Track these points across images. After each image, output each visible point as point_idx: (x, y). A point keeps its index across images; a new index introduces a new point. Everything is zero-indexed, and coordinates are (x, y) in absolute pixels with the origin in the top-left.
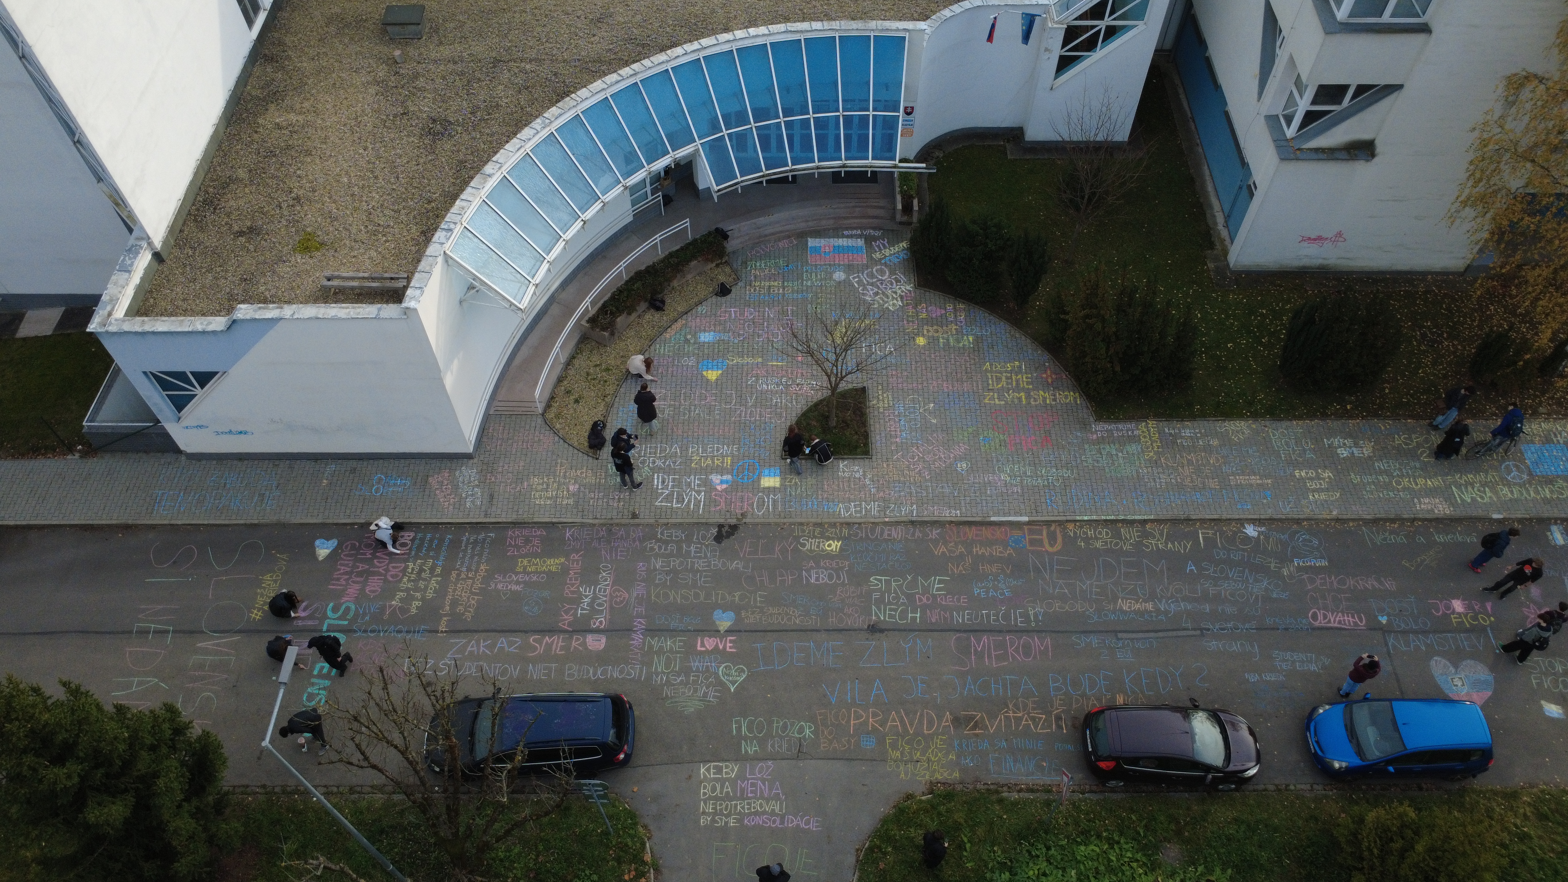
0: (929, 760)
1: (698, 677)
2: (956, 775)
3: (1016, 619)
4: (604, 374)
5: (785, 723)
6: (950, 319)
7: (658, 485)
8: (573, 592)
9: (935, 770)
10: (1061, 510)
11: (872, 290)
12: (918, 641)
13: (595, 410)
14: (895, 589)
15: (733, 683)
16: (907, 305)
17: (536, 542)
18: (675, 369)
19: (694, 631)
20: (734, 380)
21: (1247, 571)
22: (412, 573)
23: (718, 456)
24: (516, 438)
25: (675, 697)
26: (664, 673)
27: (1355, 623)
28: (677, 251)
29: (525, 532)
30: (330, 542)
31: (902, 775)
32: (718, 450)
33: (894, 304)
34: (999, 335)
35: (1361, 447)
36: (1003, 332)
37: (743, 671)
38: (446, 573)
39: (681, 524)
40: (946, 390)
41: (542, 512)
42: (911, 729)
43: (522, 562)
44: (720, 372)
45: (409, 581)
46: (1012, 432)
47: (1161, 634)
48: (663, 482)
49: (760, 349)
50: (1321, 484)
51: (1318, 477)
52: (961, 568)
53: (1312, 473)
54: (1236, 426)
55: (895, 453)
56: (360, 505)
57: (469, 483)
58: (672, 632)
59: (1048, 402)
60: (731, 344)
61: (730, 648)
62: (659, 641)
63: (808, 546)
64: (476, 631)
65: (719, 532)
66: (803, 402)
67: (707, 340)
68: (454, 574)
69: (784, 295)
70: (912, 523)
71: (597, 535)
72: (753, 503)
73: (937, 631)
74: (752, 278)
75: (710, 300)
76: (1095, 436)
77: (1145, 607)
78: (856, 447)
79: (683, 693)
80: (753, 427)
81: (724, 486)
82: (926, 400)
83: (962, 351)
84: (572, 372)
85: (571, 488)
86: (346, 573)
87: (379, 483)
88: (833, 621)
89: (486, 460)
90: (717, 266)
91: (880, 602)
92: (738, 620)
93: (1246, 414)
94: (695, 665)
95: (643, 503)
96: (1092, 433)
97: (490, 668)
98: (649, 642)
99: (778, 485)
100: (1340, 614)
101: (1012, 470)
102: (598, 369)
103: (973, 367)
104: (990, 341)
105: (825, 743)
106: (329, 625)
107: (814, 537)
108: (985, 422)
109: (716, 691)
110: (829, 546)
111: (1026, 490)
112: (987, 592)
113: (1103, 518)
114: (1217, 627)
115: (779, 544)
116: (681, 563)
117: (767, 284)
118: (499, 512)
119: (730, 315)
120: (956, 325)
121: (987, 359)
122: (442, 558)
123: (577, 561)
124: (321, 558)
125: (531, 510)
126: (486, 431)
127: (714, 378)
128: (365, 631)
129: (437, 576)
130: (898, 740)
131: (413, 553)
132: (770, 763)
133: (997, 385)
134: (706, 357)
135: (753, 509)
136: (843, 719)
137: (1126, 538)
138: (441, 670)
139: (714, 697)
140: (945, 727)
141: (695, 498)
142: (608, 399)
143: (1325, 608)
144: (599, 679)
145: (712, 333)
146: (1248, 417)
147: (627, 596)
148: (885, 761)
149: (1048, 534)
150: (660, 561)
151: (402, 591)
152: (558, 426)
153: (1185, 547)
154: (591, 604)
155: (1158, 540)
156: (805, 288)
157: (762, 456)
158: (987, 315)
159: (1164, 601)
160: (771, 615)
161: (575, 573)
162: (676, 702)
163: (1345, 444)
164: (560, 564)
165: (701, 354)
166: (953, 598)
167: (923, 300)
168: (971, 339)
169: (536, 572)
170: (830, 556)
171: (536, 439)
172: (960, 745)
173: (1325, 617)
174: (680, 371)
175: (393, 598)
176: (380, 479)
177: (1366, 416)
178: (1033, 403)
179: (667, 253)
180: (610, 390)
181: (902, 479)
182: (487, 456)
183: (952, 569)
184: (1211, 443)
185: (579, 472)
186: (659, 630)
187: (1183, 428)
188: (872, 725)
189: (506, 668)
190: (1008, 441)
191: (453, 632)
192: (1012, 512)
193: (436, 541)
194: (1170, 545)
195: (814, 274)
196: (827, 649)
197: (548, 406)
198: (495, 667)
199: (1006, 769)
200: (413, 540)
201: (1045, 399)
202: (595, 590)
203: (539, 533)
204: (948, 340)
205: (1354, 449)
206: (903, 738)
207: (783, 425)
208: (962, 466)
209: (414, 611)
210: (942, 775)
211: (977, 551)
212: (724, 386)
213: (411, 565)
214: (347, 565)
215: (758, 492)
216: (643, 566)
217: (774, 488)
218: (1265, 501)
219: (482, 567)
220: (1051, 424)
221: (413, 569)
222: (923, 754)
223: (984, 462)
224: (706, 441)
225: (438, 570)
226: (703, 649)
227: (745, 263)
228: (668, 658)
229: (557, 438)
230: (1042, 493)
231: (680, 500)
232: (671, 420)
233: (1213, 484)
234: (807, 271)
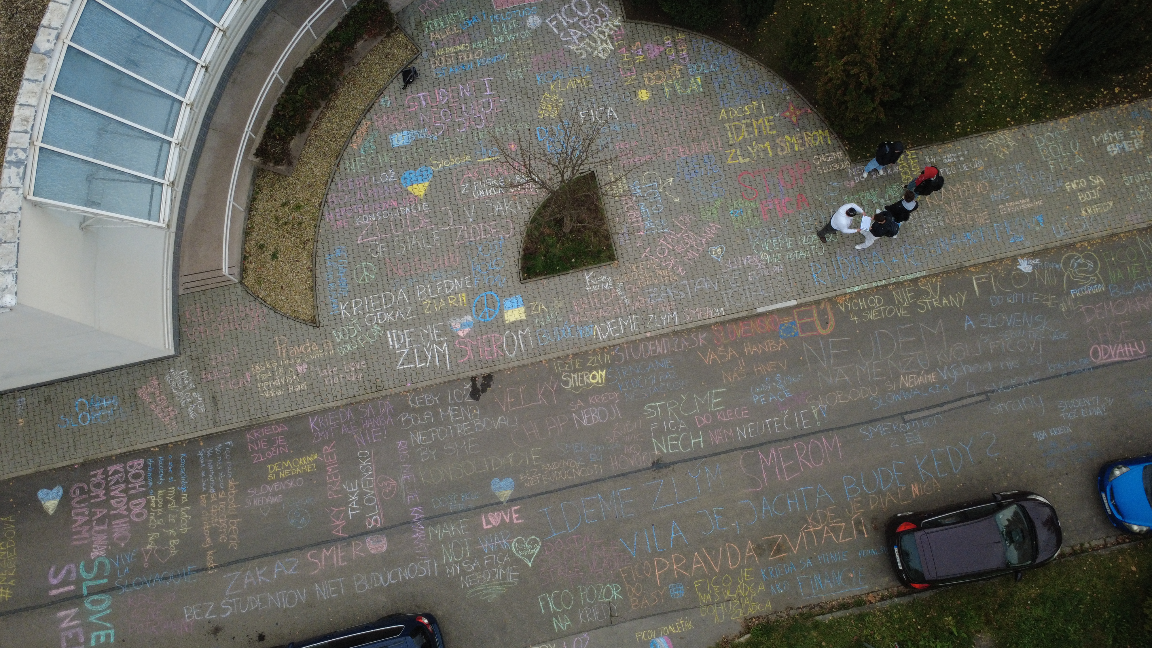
0: (740, 597)
1: (492, 558)
2: (769, 605)
3: (800, 421)
4: (295, 214)
5: (591, 589)
6: (671, 58)
7: (394, 345)
8: (336, 492)
9: (747, 605)
10: (829, 285)
11: (576, 34)
12: (707, 469)
13: (299, 264)
14: (672, 414)
15: (529, 557)
16: (620, 47)
17: (280, 440)
18: (375, 189)
19: (475, 508)
20: (446, 192)
21: (1025, 314)
22: (157, 507)
23: (450, 294)
24: (219, 319)
25: (474, 587)
26: (456, 563)
27: (1136, 353)
28: (336, 29)
29: (265, 432)
30: (55, 490)
31: (717, 619)
32: (449, 287)
33: (604, 50)
34: (729, 68)
35: (1132, 139)
36: (733, 62)
37: (536, 542)
38: (193, 499)
39: (430, 386)
40: (683, 156)
41: (276, 407)
42: (717, 566)
43: (272, 468)
44: (427, 184)
45: (157, 518)
46: (763, 197)
47: (946, 407)
48: (399, 339)
49: (466, 144)
50: (1092, 194)
51: (1090, 187)
52: (735, 375)
53: (1083, 183)
54: (1000, 139)
55: (642, 250)
56: (71, 441)
57: (184, 387)
58: (453, 515)
59: (797, 149)
60: (430, 143)
61: (517, 519)
62: (441, 530)
63: (571, 383)
64: (248, 560)
65: (474, 385)
66: (529, 204)
67: (401, 143)
68: (203, 498)
69: (475, 63)
70: (675, 333)
71: (344, 418)
72: (502, 344)
73: (724, 453)
74: (433, 44)
75: (391, 86)
76: (852, 183)
77: (928, 378)
78: (600, 252)
79: (482, 580)
80: (480, 249)
81: (467, 330)
82: (664, 174)
83: (692, 100)
84: (257, 219)
85: (300, 369)
86: (85, 523)
87: (82, 410)
88: (615, 466)
89: (194, 354)
90: (388, 35)
91: (660, 433)
92: (518, 486)
93: (1009, 122)
94: (485, 546)
95: (383, 370)
96: (849, 180)
97: (276, 599)
98: (433, 532)
99: (524, 317)
100: (1120, 345)
101: (771, 245)
102: (286, 209)
103: (707, 118)
104: (721, 79)
105: (634, 601)
106: (88, 588)
107: (575, 371)
108: (732, 191)
109: (514, 570)
110: (594, 377)
111: (789, 268)
112: (767, 398)
113: (874, 284)
114: (1001, 387)
115: (541, 389)
116: (443, 432)
117: (453, 50)
118: (228, 417)
119: (420, 102)
120: (680, 64)
121: (721, 106)
122: (183, 482)
123: (331, 454)
124: (51, 512)
125: (264, 406)
126: (182, 318)
127: (422, 193)
128: (129, 586)
129: (186, 504)
130: (706, 582)
131: (150, 484)
132: (585, 635)
133: (738, 137)
134: (405, 165)
135: (503, 351)
136: (647, 572)
137: (899, 302)
138: (225, 611)
139: (514, 577)
140: (749, 557)
141: (439, 352)
142: (309, 246)
143: (1106, 343)
144: (390, 584)
145: (405, 133)
146: (1012, 125)
147: (395, 484)
148: (697, 607)
149: (818, 313)
150: (419, 434)
151: (154, 531)
152: (262, 294)
153: (961, 301)
154: (359, 502)
155: (933, 297)
156: (497, 47)
157: (499, 286)
158: (712, 43)
159: (946, 367)
160: (550, 472)
161: (333, 469)
162: (477, 592)
163: (1114, 138)
164: (314, 462)
165: (399, 165)
166: (733, 412)
167: (636, 36)
168: (699, 80)
169: (290, 477)
170: (596, 390)
171: (243, 315)
172: (767, 573)
173: (1106, 351)
174: (381, 192)
175: (147, 543)
176: (82, 404)
177: (1136, 98)
178: (780, 153)
179: (324, 36)
180: (308, 234)
181: (656, 281)
182: (193, 348)
183: (726, 378)
184: (976, 166)
185: (302, 348)
186: (439, 516)
187: (945, 153)
188: (679, 572)
189: (292, 593)
190: (760, 209)
191: (224, 565)
192: (778, 297)
193: (171, 464)
194: (945, 301)
195: (503, 25)
196: (617, 499)
197: (244, 270)
198: (280, 596)
199: (815, 589)
200: (145, 468)
201: (792, 145)
202: (359, 486)
203: (280, 430)
204: (673, 87)
205: (1124, 143)
206: (710, 580)
207: (513, 239)
208: (717, 251)
209: (173, 552)
210: (755, 609)
211: (749, 352)
212: (436, 202)
213: (152, 498)
214: (83, 514)
215: (505, 330)
216: (403, 444)
217: (521, 321)
218: (1038, 228)
219: (231, 484)
220: (804, 177)
221: (156, 503)
222: (733, 592)
223: (739, 241)
224: (433, 279)
225: (185, 498)
226: (489, 527)
227: (419, 24)
228: (456, 546)
229: (265, 310)
230: (807, 268)
231: (423, 358)
232: (388, 260)
233: (982, 218)
234: (495, 22)
